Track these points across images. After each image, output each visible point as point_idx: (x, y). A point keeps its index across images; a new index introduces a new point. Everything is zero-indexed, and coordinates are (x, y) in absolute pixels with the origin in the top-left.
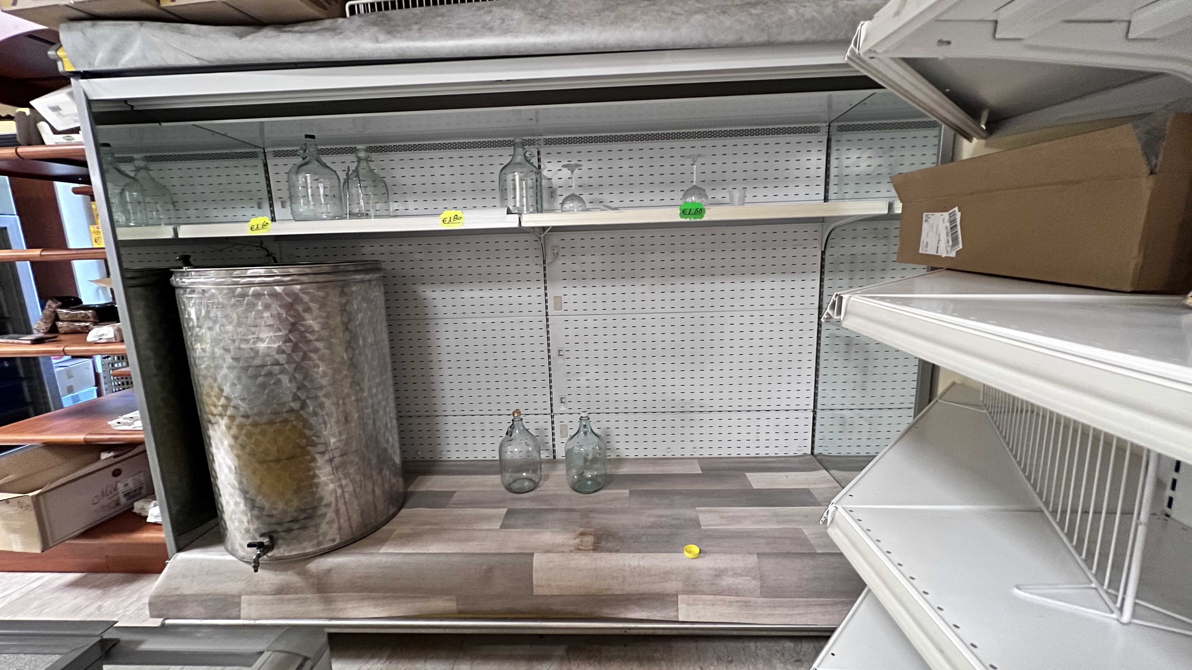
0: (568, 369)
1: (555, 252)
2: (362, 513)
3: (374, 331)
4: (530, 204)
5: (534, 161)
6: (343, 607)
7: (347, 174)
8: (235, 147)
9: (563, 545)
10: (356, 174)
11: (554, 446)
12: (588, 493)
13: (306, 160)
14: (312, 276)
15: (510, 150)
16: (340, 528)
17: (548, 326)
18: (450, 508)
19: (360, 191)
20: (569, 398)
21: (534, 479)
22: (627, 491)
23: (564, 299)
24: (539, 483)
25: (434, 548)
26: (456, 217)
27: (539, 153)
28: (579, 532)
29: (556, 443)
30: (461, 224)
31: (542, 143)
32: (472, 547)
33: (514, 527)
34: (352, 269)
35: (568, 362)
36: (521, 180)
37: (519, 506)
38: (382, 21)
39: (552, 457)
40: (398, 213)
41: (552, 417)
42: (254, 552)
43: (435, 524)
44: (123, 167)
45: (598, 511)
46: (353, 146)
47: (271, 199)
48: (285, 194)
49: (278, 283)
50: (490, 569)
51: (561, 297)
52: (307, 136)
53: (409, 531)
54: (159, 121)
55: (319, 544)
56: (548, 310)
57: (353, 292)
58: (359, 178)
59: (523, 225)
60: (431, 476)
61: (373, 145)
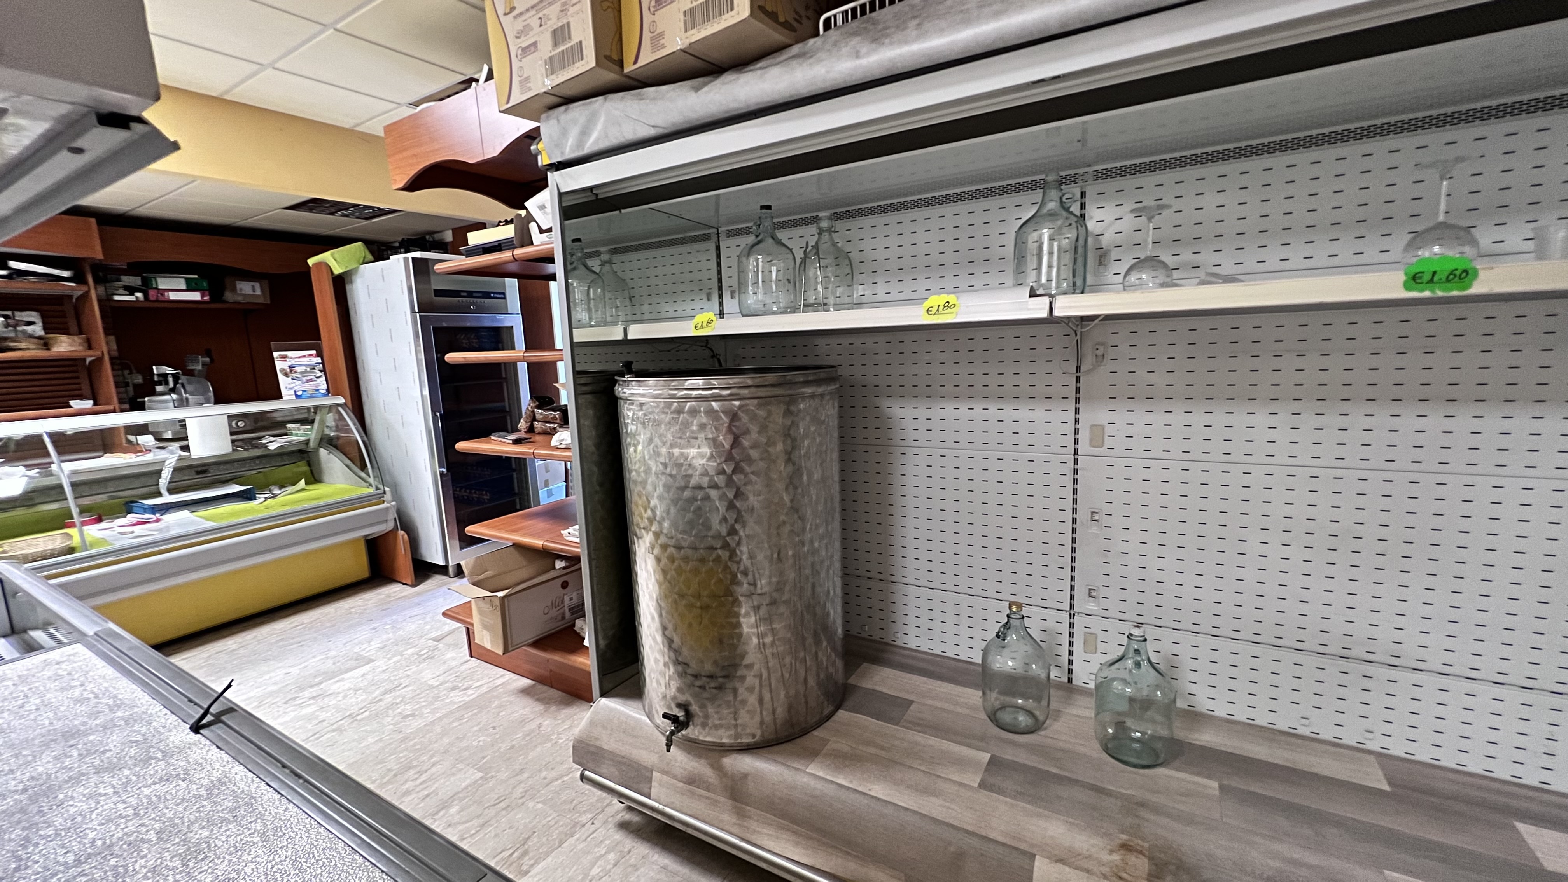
0: (1106, 545)
1: (1099, 353)
2: (790, 708)
3: (821, 464)
4: (1063, 276)
5: (1075, 209)
6: (757, 829)
7: (805, 251)
8: (690, 230)
9: (1090, 857)
10: (815, 251)
11: (1070, 662)
12: (1135, 766)
13: (759, 238)
14: (753, 390)
15: (1038, 195)
16: (762, 723)
17: (1076, 471)
18: (904, 727)
19: (819, 273)
20: (1104, 592)
21: (1037, 713)
22: (1215, 785)
23: (1109, 430)
24: (1044, 723)
25: (878, 790)
26: (947, 305)
27: (1083, 195)
28: (1118, 842)
29: (1074, 658)
30: (954, 315)
31: (1089, 177)
32: (933, 807)
33: (1000, 791)
34: (802, 380)
35: (1108, 533)
36: (1051, 239)
37: (1009, 754)
38: (865, 28)
39: (1066, 680)
40: (864, 299)
41: (1072, 616)
42: (669, 726)
43: (883, 748)
44: (590, 263)
45: (1156, 810)
46: (814, 214)
47: (720, 288)
48: (734, 282)
49: (716, 398)
50: (960, 855)
51: (1103, 427)
52: (763, 207)
53: (846, 749)
54: (619, 209)
55: (737, 736)
56: (1079, 447)
57: (799, 411)
58: (818, 256)
59: (1057, 313)
60: (879, 668)
61: (838, 210)
